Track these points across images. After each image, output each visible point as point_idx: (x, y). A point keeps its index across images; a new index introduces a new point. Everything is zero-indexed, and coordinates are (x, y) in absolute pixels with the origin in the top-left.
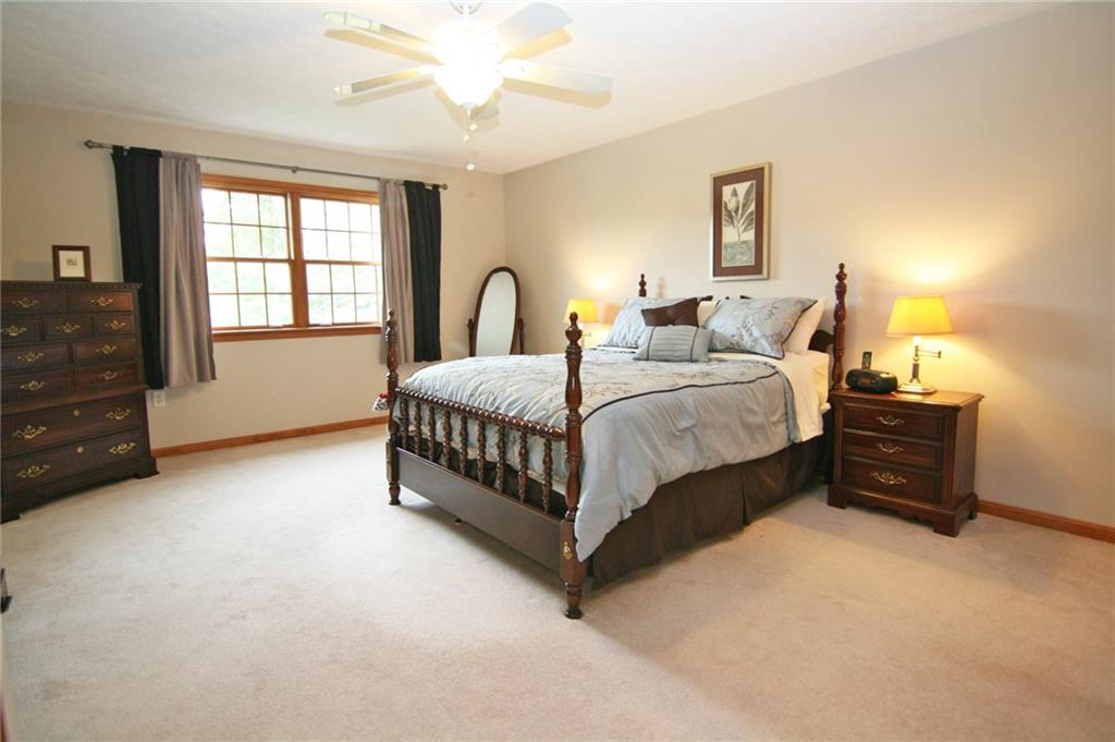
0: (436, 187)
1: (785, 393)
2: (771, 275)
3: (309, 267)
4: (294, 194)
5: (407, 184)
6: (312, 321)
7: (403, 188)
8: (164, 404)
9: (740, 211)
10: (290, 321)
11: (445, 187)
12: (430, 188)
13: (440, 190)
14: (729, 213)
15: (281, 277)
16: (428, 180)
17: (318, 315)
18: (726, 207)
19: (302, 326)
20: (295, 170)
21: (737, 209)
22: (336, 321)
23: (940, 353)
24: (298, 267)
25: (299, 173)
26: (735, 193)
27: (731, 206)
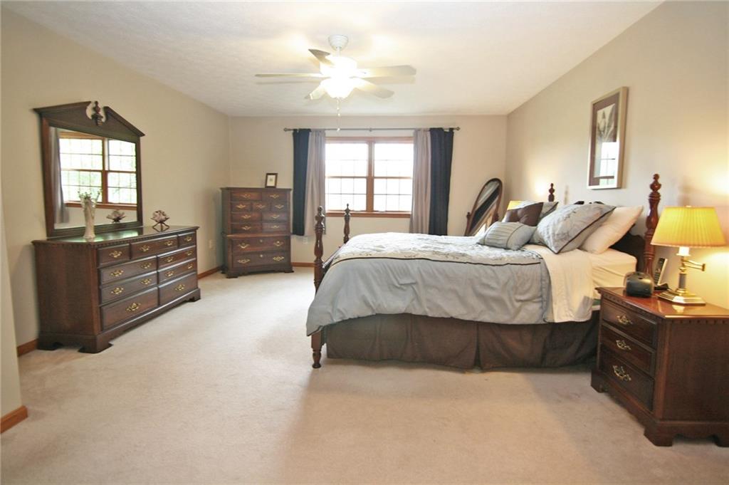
0: (451, 130)
1: (541, 280)
2: (623, 185)
3: (375, 180)
4: (371, 141)
5: (432, 130)
6: (375, 209)
7: (429, 134)
8: (307, 243)
9: (606, 131)
10: (364, 208)
11: (458, 129)
12: (448, 131)
13: (454, 131)
14: (600, 131)
15: (362, 185)
16: (446, 126)
17: (379, 206)
18: (599, 128)
19: (370, 212)
20: (371, 130)
21: (605, 127)
22: (388, 210)
23: (704, 266)
24: (370, 180)
25: (373, 131)
26: (604, 116)
27: (602, 126)
